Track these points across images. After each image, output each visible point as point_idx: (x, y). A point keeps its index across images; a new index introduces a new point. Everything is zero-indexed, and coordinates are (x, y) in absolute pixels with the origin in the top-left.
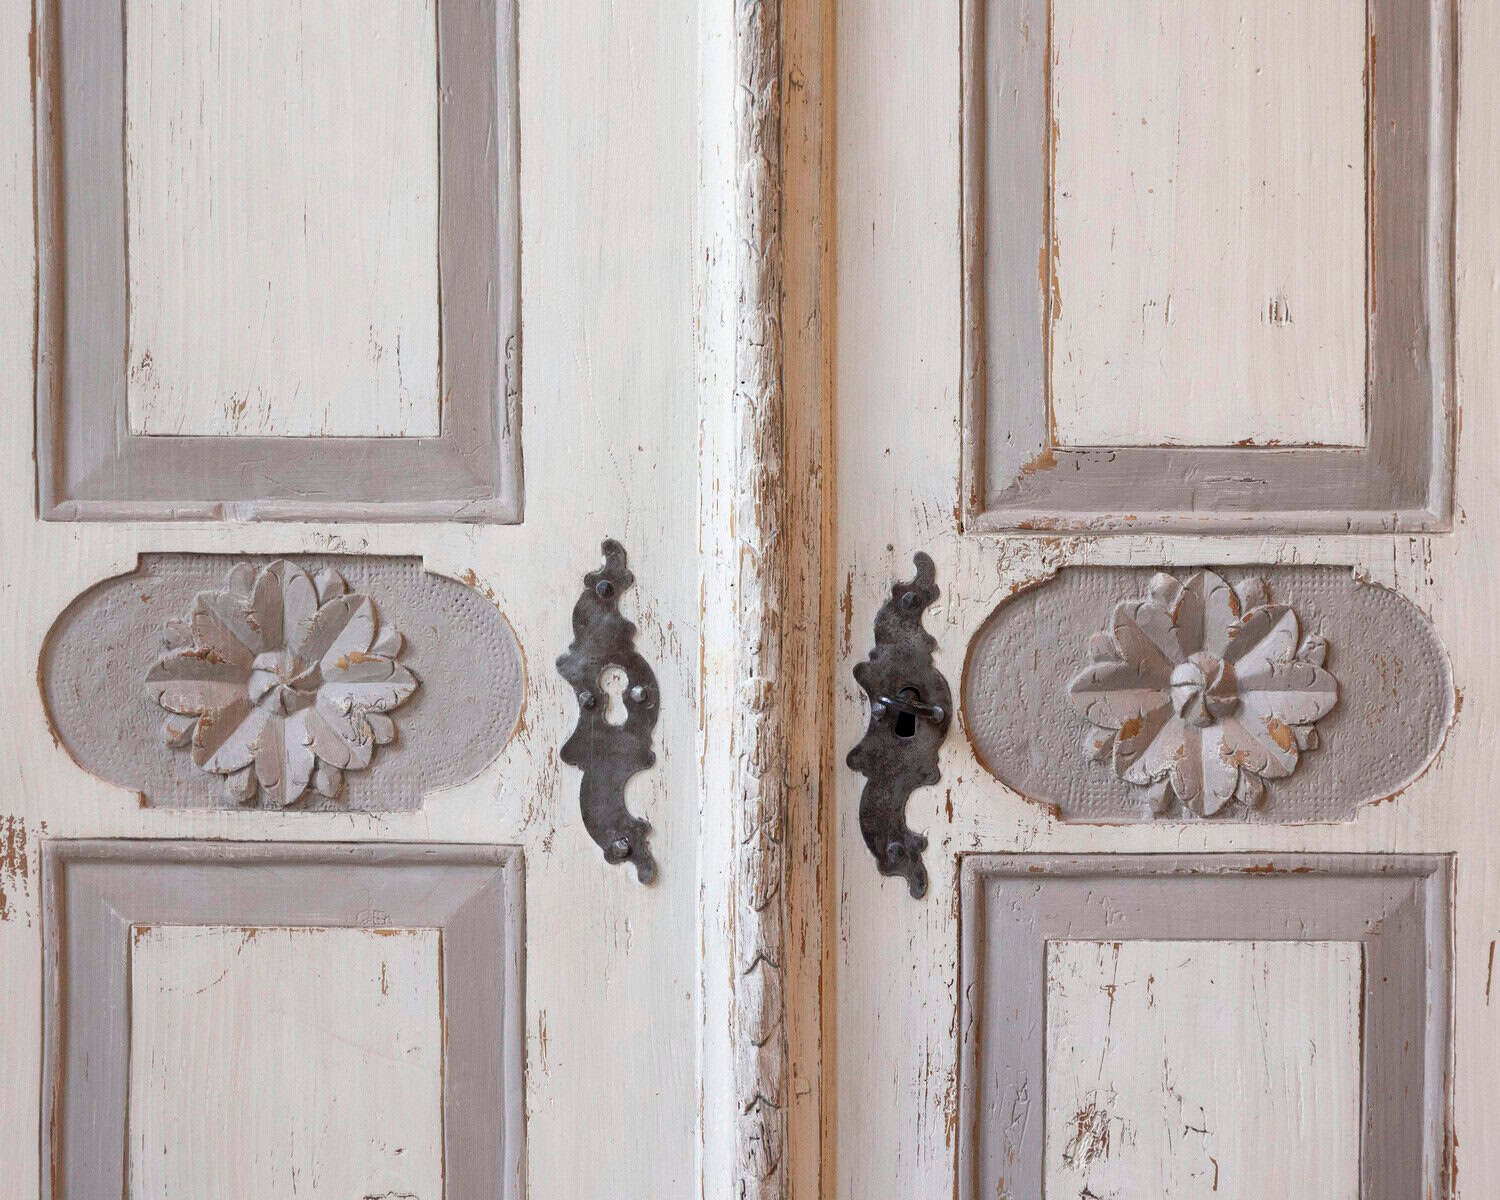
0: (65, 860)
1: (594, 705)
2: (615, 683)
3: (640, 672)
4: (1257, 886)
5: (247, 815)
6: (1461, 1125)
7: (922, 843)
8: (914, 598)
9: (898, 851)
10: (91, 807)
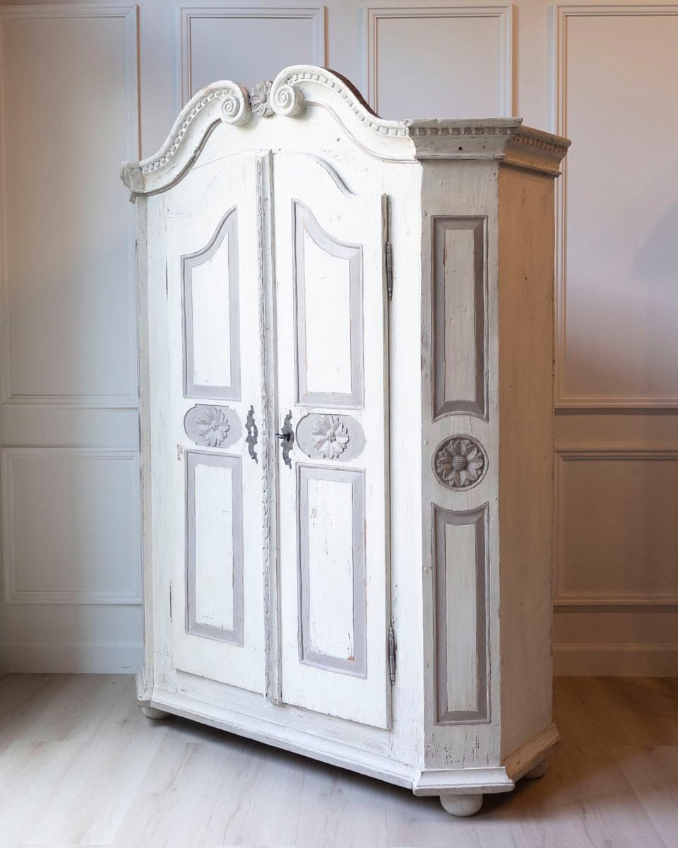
0: (187, 453)
1: (250, 433)
2: (252, 429)
3: (255, 428)
4: (338, 471)
5: (214, 448)
6: (367, 520)
7: (291, 460)
8: (289, 417)
9: (288, 461)
10: (189, 444)
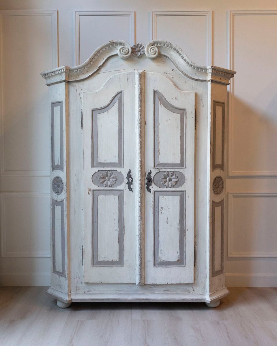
0: (93, 191)
1: (129, 180)
2: (130, 179)
3: (132, 178)
4: (173, 192)
6: (186, 208)
7: (151, 189)
8: (150, 173)
9: (149, 190)
10: (95, 187)
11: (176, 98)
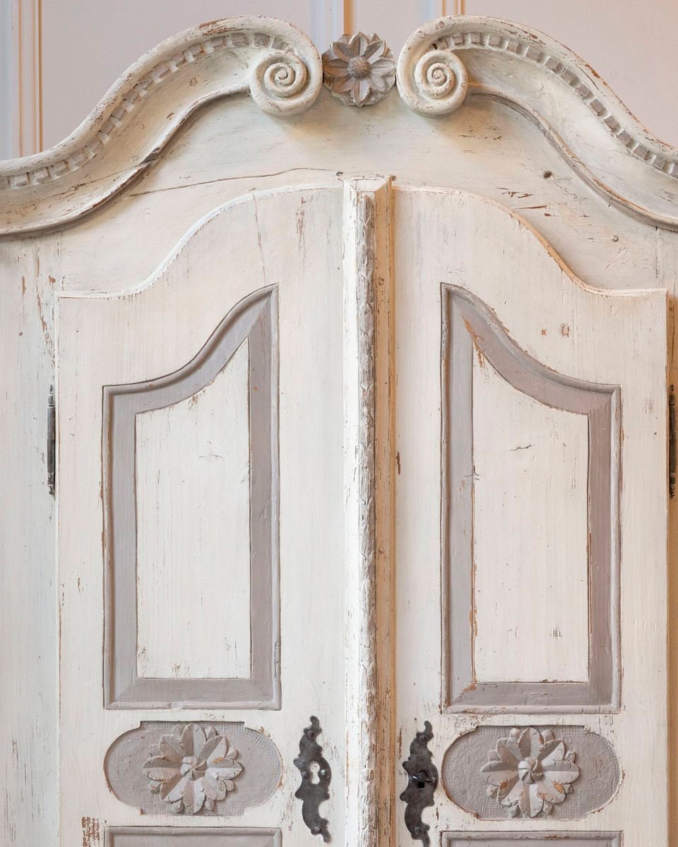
0: (113, 834)
1: (307, 776)
2: (315, 768)
3: (324, 765)
4: (551, 843)
5: (180, 817)
7: (428, 828)
8: (424, 738)
9: (419, 830)
10: (123, 814)
11: (565, 331)
